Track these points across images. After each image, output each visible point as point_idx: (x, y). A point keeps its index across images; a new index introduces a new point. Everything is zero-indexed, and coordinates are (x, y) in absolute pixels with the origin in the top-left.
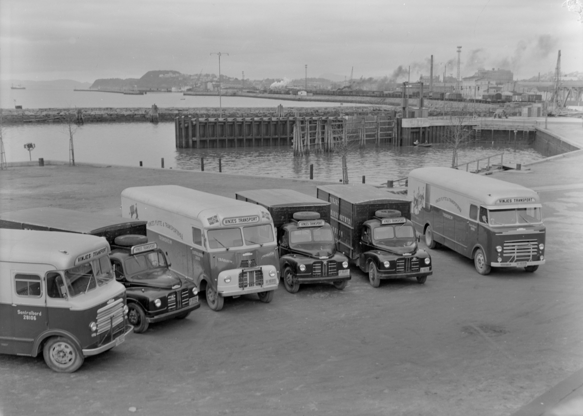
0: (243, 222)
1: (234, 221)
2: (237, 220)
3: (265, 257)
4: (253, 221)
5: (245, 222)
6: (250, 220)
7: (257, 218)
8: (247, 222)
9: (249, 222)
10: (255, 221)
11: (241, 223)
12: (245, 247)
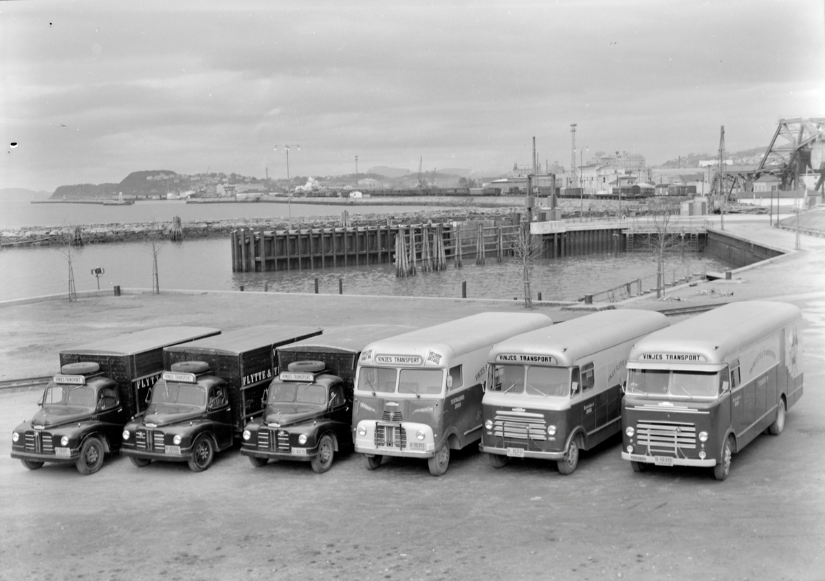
0: (401, 363)
1: (389, 360)
2: (393, 358)
3: (417, 413)
4: (413, 363)
5: (403, 363)
6: (410, 361)
7: (420, 360)
8: (405, 363)
9: (408, 363)
10: (417, 363)
11: (398, 363)
12: (396, 395)
